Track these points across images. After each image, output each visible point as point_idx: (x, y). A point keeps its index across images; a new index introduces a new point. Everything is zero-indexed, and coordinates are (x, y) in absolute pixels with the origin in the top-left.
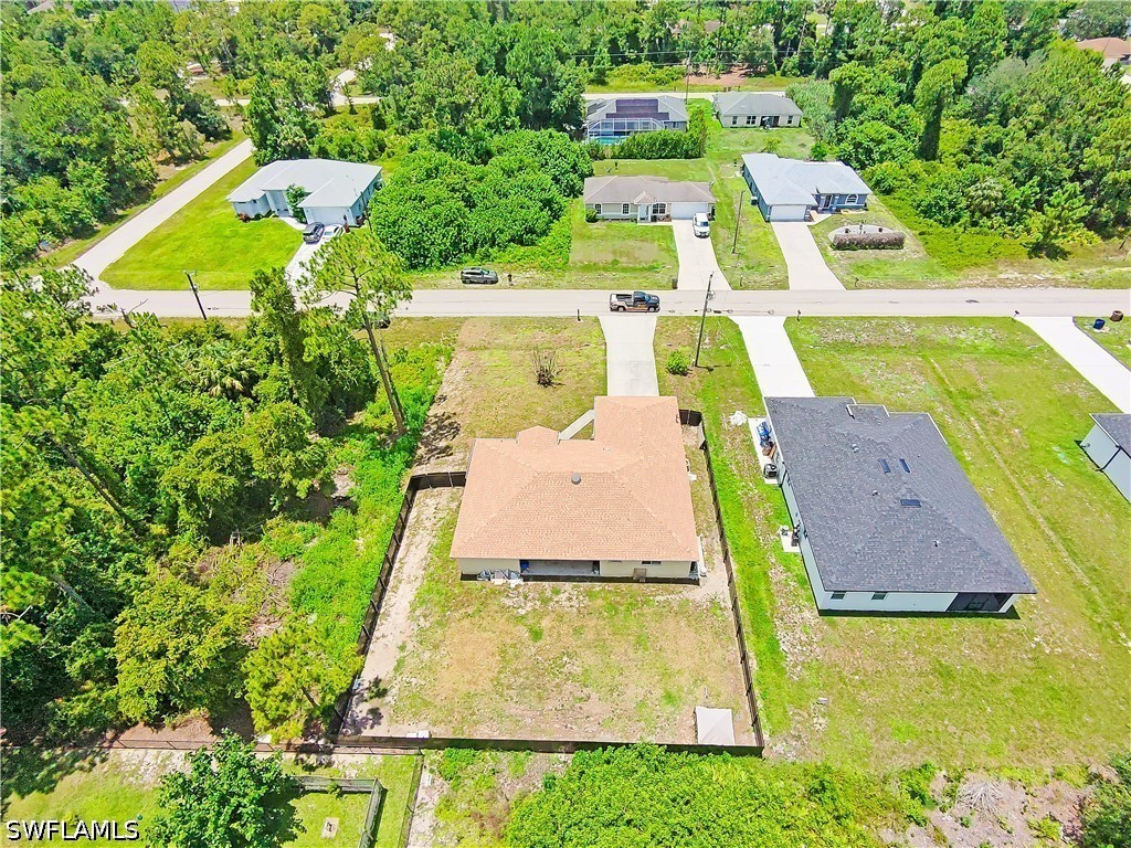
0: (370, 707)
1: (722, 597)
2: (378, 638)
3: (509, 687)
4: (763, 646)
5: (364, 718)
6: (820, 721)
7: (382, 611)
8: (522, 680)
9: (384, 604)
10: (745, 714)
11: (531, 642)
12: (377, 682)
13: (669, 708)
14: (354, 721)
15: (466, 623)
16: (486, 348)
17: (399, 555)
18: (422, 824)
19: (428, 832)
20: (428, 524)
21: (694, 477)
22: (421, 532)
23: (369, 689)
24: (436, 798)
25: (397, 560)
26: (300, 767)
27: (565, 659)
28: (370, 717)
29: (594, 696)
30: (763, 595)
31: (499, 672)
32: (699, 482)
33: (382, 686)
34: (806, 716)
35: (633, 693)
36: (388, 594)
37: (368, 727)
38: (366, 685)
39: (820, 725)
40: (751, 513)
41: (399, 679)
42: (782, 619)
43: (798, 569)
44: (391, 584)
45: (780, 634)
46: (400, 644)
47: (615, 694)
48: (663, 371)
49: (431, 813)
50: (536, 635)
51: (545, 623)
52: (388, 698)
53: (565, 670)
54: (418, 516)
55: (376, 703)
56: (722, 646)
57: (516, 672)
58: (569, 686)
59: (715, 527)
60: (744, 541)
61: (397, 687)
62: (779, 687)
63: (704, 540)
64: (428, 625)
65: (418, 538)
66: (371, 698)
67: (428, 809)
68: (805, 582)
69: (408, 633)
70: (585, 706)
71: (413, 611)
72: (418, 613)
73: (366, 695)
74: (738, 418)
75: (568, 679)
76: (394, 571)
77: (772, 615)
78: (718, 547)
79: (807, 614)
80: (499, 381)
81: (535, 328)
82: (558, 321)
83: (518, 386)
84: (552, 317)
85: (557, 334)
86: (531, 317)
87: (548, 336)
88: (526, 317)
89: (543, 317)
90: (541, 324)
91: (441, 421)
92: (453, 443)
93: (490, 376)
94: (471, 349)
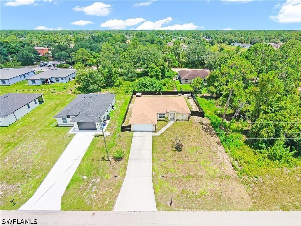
16: (220, 177)
74: (107, 134)
80: (200, 150)
81: (200, 197)
82: (185, 204)
83: (190, 146)
84: (192, 209)
85: (183, 191)
86: (207, 209)
87: (188, 188)
88: (211, 210)
89: (198, 209)
90: (196, 201)
91: (211, 134)
92: (201, 125)
93: (205, 154)
94: (229, 177)
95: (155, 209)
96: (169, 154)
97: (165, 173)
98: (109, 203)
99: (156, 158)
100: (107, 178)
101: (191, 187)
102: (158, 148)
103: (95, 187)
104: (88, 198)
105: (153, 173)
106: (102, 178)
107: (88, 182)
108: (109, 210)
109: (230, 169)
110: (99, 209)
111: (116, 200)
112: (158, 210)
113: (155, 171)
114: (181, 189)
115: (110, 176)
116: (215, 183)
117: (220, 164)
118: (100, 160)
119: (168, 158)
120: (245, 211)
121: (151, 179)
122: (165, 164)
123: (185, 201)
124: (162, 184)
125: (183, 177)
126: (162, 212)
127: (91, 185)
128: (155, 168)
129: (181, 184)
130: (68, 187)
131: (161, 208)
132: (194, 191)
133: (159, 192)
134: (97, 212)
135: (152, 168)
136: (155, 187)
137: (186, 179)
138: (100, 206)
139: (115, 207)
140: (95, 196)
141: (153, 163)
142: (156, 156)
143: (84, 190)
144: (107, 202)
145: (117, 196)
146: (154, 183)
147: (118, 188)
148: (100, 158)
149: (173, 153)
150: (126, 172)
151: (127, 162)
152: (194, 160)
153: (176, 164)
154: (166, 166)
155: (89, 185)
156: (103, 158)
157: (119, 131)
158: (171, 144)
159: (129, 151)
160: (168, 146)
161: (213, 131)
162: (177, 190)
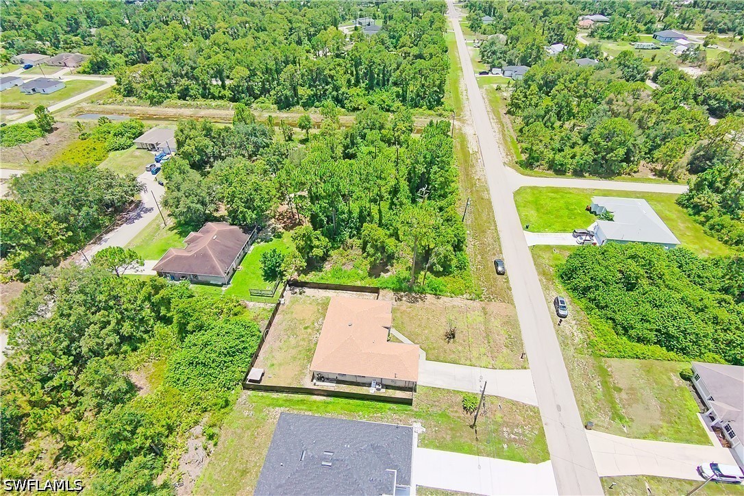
3: (291, 322)
5: (295, 291)
6: (247, 413)
8: (292, 325)
9: (330, 290)
11: (304, 326)
12: (304, 292)
13: (269, 365)
14: (295, 289)
15: (316, 310)
16: (485, 314)
17: (349, 292)
18: (262, 305)
19: (259, 307)
22: (357, 296)
24: (269, 308)
27: (295, 336)
29: (280, 344)
30: (302, 407)
31: (297, 319)
33: (303, 294)
34: (250, 409)
35: (278, 355)
36: (333, 291)
37: (292, 292)
38: (304, 290)
39: (245, 413)
41: (303, 297)
44: (338, 291)
46: (315, 296)
47: (279, 350)
50: (306, 328)
51: (309, 330)
52: (298, 295)
53: (291, 336)
54: (366, 295)
55: (298, 293)
57: (296, 324)
58: (286, 337)
61: (301, 297)
64: (320, 301)
65: (355, 295)
66: (300, 292)
67: (265, 306)
69: (318, 297)
70: (278, 342)
71: (325, 297)
72: (323, 299)
73: (301, 290)
74: (418, 428)
75: (288, 337)
76: (342, 291)
80: (452, 317)
81: (510, 335)
82: (519, 347)
83: (446, 324)
84: (522, 344)
86: (520, 334)
87: (502, 342)
88: (520, 331)
89: (522, 340)
90: (514, 339)
91: (420, 298)
92: (403, 302)
93: (457, 315)
94: (483, 308)
95: (528, 371)
96: (460, 348)
97: (487, 357)
98: (532, 411)
99: (468, 363)
100: (502, 418)
101: (502, 338)
102: (451, 357)
103: (515, 430)
104: (530, 434)
105: (490, 367)
106: (502, 425)
107: (510, 441)
108: (539, 411)
109: (474, 303)
110: (540, 420)
111: (527, 405)
112: (528, 368)
113: (488, 366)
114: (504, 347)
115: (499, 415)
116: (493, 321)
117: (469, 309)
118: (476, 430)
119: (465, 350)
120: (517, 311)
121: (498, 371)
122: (475, 354)
123: (516, 347)
124: (501, 362)
125: (489, 343)
126: (530, 366)
127: (513, 436)
128: (483, 365)
129: (498, 346)
131: (526, 366)
132: (504, 338)
133: (511, 365)
134: (544, 422)
135: (484, 368)
136: (507, 368)
137: (491, 341)
138: (537, 419)
139: (535, 405)
140: (527, 427)
141: (476, 366)
142: (465, 362)
143: (521, 442)
144: (531, 414)
145: (523, 403)
146: (502, 369)
147: (515, 403)
148: (473, 431)
149: (457, 344)
150: (493, 396)
152: (466, 328)
153: (474, 345)
154: (478, 354)
155: (514, 438)
156: (471, 427)
157: (406, 411)
158: (442, 343)
159: (458, 392)
160: (447, 347)
161: (414, 294)
162: (505, 351)
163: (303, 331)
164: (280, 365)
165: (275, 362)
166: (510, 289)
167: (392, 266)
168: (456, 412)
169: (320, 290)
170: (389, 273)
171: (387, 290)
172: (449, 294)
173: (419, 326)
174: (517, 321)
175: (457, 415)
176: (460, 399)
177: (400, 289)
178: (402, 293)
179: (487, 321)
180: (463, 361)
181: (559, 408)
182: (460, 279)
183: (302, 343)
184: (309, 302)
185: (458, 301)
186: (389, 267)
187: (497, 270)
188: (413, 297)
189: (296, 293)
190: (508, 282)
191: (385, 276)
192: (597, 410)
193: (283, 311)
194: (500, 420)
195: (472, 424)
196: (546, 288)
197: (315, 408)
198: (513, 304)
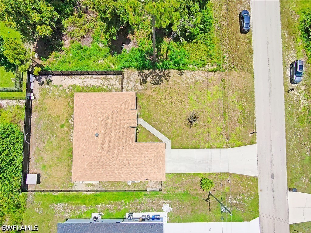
0: (44, 81)
1: (76, 187)
2: (64, 78)
3: (48, 120)
4: (60, 198)
5: (41, 80)
6: (37, 210)
7: (73, 76)
8: (50, 123)
9: (76, 76)
10: (40, 189)
11: (60, 125)
12: (51, 81)
13: (41, 166)
14: (40, 78)
15: (67, 104)
16: (224, 88)
17: (94, 76)
18: (15, 102)
19: (13, 104)
20: (106, 83)
21: (129, 184)
22: (103, 81)
23: (49, 79)
24: (21, 105)
25: (92, 76)
26: (29, 67)
27: (55, 136)
28: (42, 82)
29: (45, 145)
30: (77, 202)
31: (52, 116)
32: (127, 185)
33: (50, 83)
34: (39, 206)
35: (45, 156)
36: (79, 76)
37: (39, 82)
38: (50, 78)
39: (36, 210)
40: (112, 204)
41: (52, 87)
42: (67, 206)
43: (84, 216)
44: (83, 76)
45: (63, 204)
46: (62, 85)
47: (45, 151)
48: (203, 176)
49: (17, 104)
50: (62, 126)
51: (66, 129)
52: (46, 86)
53: (52, 136)
54: (111, 78)
55: (45, 82)
56: (59, 185)
57: (52, 121)
58: (47, 137)
59: (105, 189)
60: (99, 199)
61: (49, 87)
62: (48, 200)
63: (98, 184)
64: (67, 92)
65: (100, 81)
66: (47, 81)
67: (18, 103)
68: (79, 217)
69: (66, 86)
70: (42, 142)
71: (72, 86)
72: (71, 87)
73: (47, 79)
74: (167, 208)
75: (49, 137)
76: (87, 76)
77: (69, 203)
78: (96, 189)
79: (67, 215)
80: (194, 97)
81: (244, 110)
82: (250, 122)
83: (189, 106)
84: (253, 119)
85: (238, 122)
86: (254, 107)
87: (236, 118)
88: (254, 105)
89: (254, 114)
90: (247, 114)
91: (164, 76)
92: (148, 84)
93: (198, 93)
94: (223, 81)
95: (255, 145)
96: (200, 131)
97: (223, 136)
98: (252, 181)
99: (207, 145)
100: (229, 189)
101: (236, 115)
102: (193, 142)
103: (237, 197)
104: (248, 199)
105: (224, 147)
106: (228, 194)
108: (257, 180)
109: (215, 75)
110: (257, 187)
111: (249, 176)
112: (256, 143)
113: (222, 145)
114: (238, 124)
115: (227, 187)
116: (231, 94)
117: (210, 83)
118: (209, 203)
119: (205, 132)
120: (254, 80)
121: (230, 149)
122: (213, 135)
123: (248, 123)
124: (234, 139)
125: (225, 120)
126: (257, 141)
127: (235, 202)
128: (219, 145)
129: (232, 123)
130: (241, 221)
131: (254, 141)
132: (239, 114)
133: (241, 142)
134: (259, 189)
135: (219, 148)
136: (238, 145)
137: (227, 118)
138: (255, 187)
139: (255, 176)
140: (247, 194)
141: (213, 148)
142: (204, 145)
144: (251, 183)
145: (246, 176)
146: (234, 147)
147: (241, 176)
148: (207, 203)
149: (198, 126)
150: (224, 173)
151: (212, 173)
152: (206, 107)
153: (212, 125)
154: (215, 135)
155: (236, 203)
156: (206, 200)
157: (158, 194)
158: (185, 128)
159: (198, 174)
160: (190, 131)
161: (157, 72)
162: (238, 127)
163: (60, 130)
164: (50, 166)
165: (45, 164)
166: (251, 52)
167: (133, 33)
168: (195, 190)
169: (65, 77)
170: (131, 45)
171: (131, 68)
172: (191, 67)
173: (165, 112)
174: (253, 92)
175: (196, 192)
176: (198, 179)
177: (144, 67)
178: (147, 72)
179: (225, 96)
180: (202, 144)
181: (273, 176)
182: (203, 45)
183: (62, 143)
184: (58, 94)
185: (200, 75)
186: (130, 36)
187: (241, 27)
188: (157, 75)
189: (43, 83)
190: (250, 43)
191: (128, 49)
192: (301, 174)
193: (37, 107)
194: (228, 191)
195: (206, 198)
196: (286, 47)
197: (88, 201)
198: (252, 73)
